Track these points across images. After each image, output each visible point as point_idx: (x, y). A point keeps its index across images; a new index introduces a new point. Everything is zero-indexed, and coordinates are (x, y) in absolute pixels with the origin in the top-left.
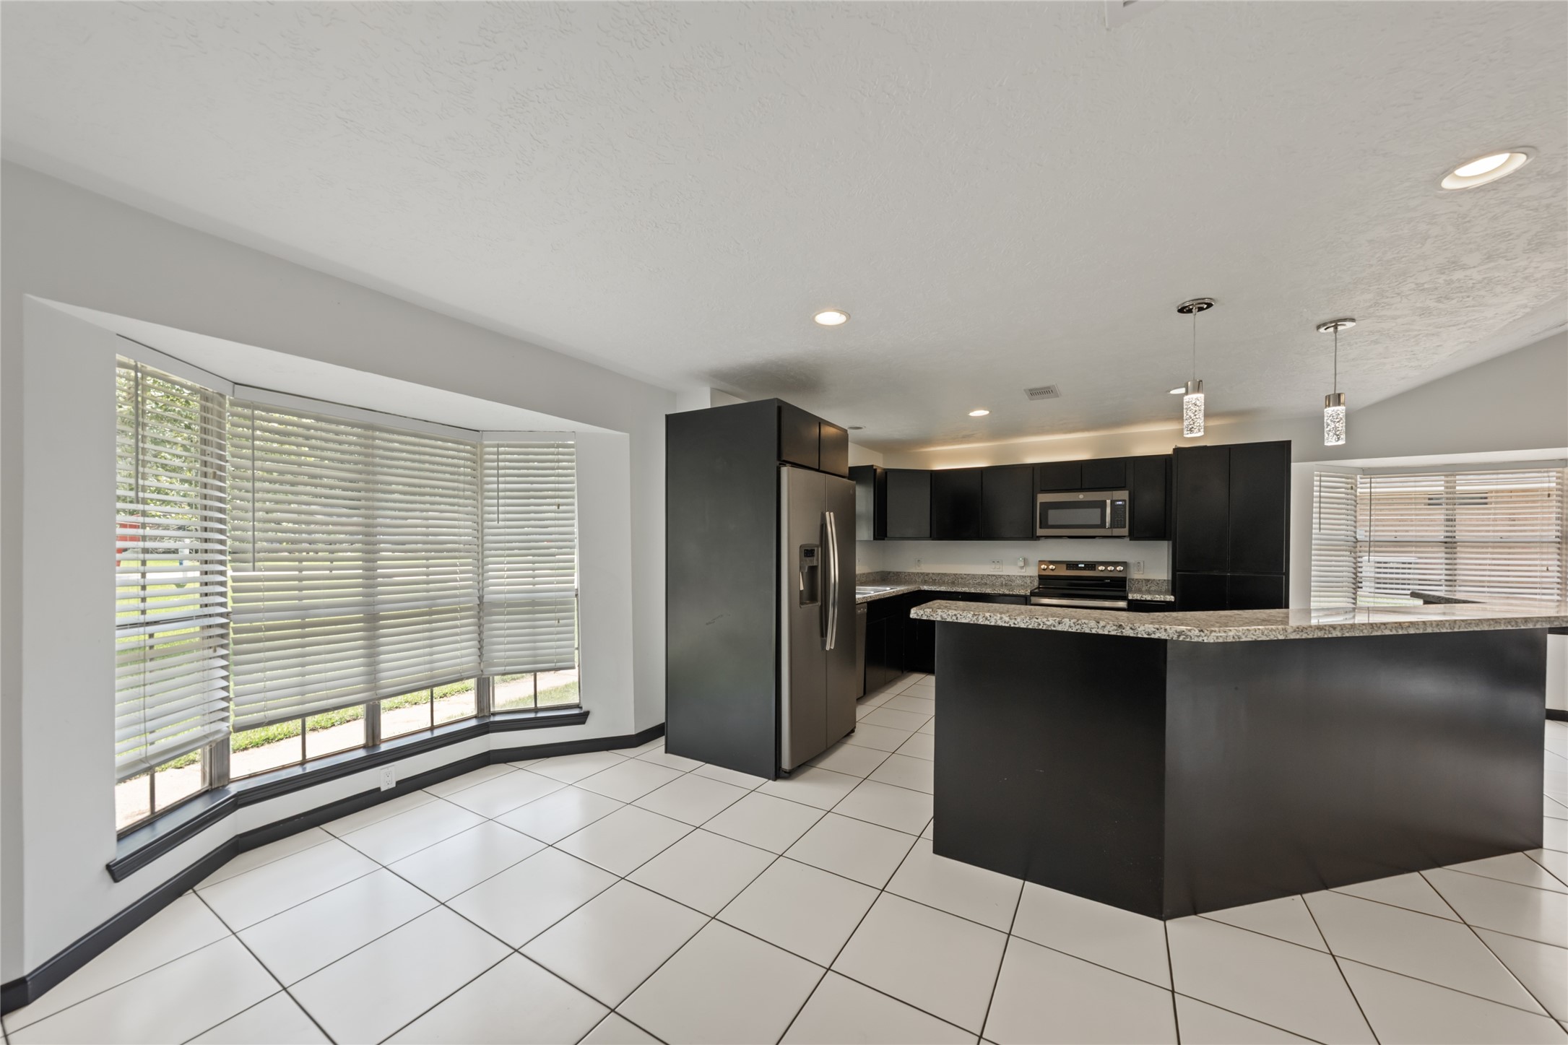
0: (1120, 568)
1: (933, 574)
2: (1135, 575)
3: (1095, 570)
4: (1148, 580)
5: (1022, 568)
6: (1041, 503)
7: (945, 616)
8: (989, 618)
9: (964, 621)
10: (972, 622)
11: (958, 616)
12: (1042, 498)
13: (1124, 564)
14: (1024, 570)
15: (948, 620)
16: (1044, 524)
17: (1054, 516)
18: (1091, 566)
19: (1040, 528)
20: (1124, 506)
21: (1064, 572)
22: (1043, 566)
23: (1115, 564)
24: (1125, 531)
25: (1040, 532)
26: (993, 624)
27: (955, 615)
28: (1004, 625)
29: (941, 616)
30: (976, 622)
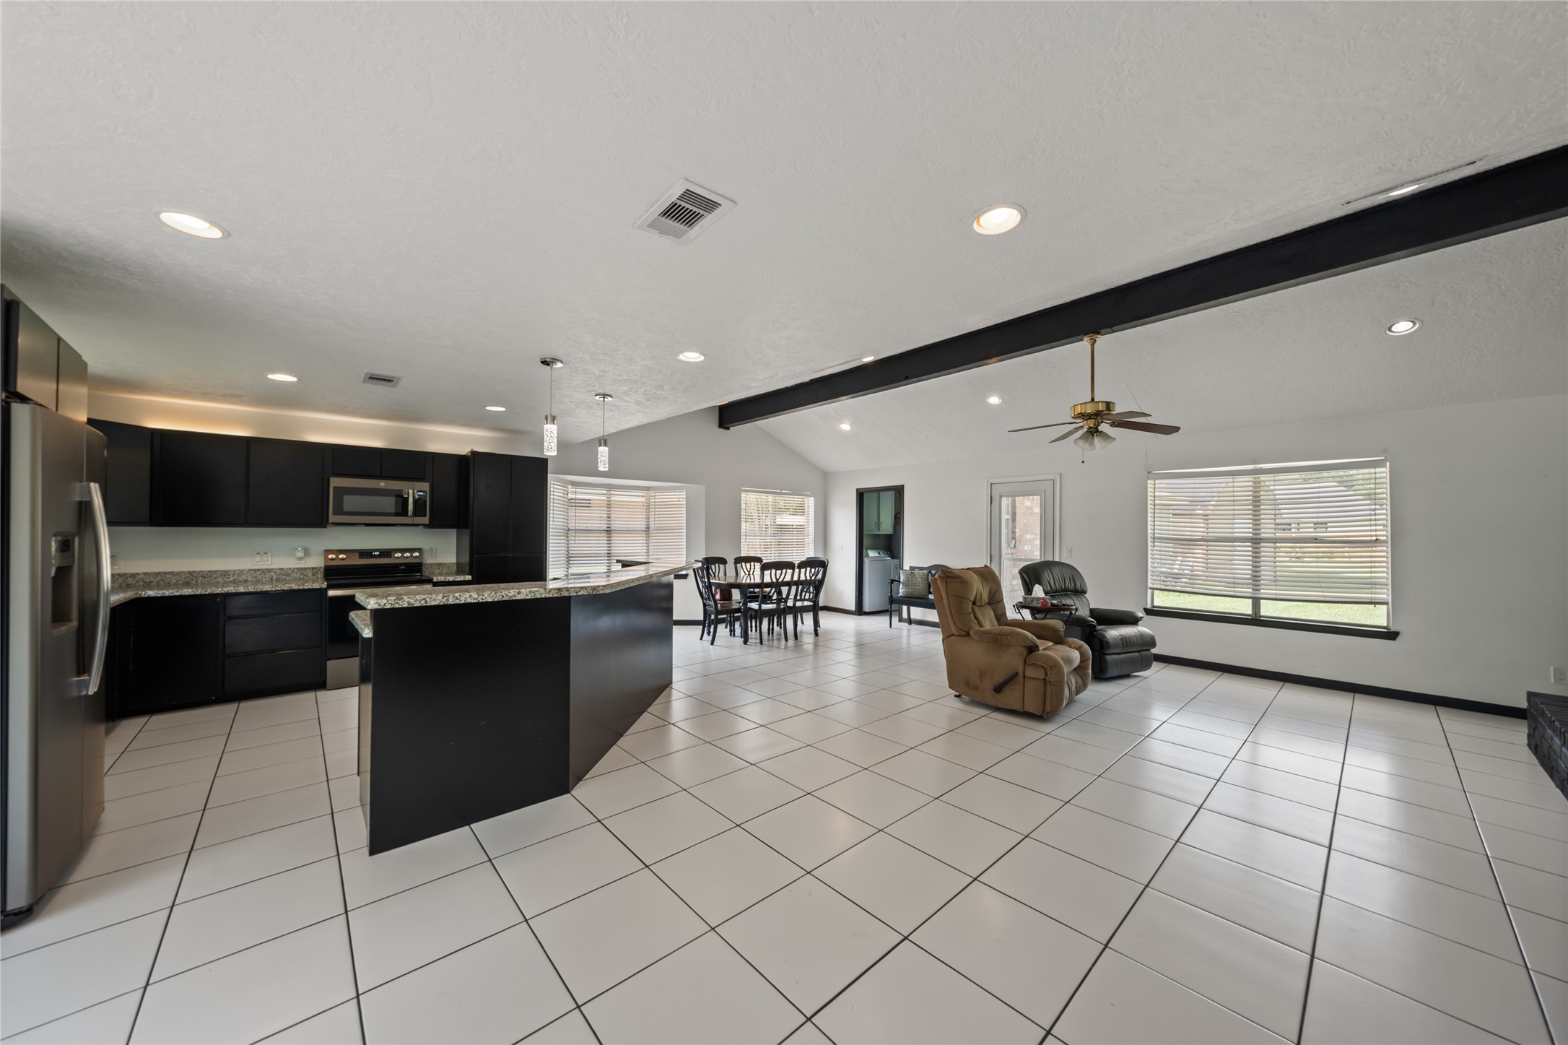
0: (416, 554)
1: (146, 574)
2: (428, 560)
3: (391, 557)
4: (440, 564)
5: (300, 559)
6: (334, 488)
7: (412, 601)
8: (459, 597)
9: (433, 603)
10: (442, 604)
11: (428, 599)
12: (335, 482)
13: (419, 550)
14: (303, 562)
15: (416, 605)
16: (339, 510)
17: (350, 502)
18: (386, 553)
19: (334, 514)
20: (425, 496)
21: (357, 561)
22: (330, 556)
23: (411, 551)
24: (426, 520)
25: (332, 518)
26: (462, 602)
27: (424, 599)
28: (473, 601)
29: (408, 602)
30: (446, 603)
